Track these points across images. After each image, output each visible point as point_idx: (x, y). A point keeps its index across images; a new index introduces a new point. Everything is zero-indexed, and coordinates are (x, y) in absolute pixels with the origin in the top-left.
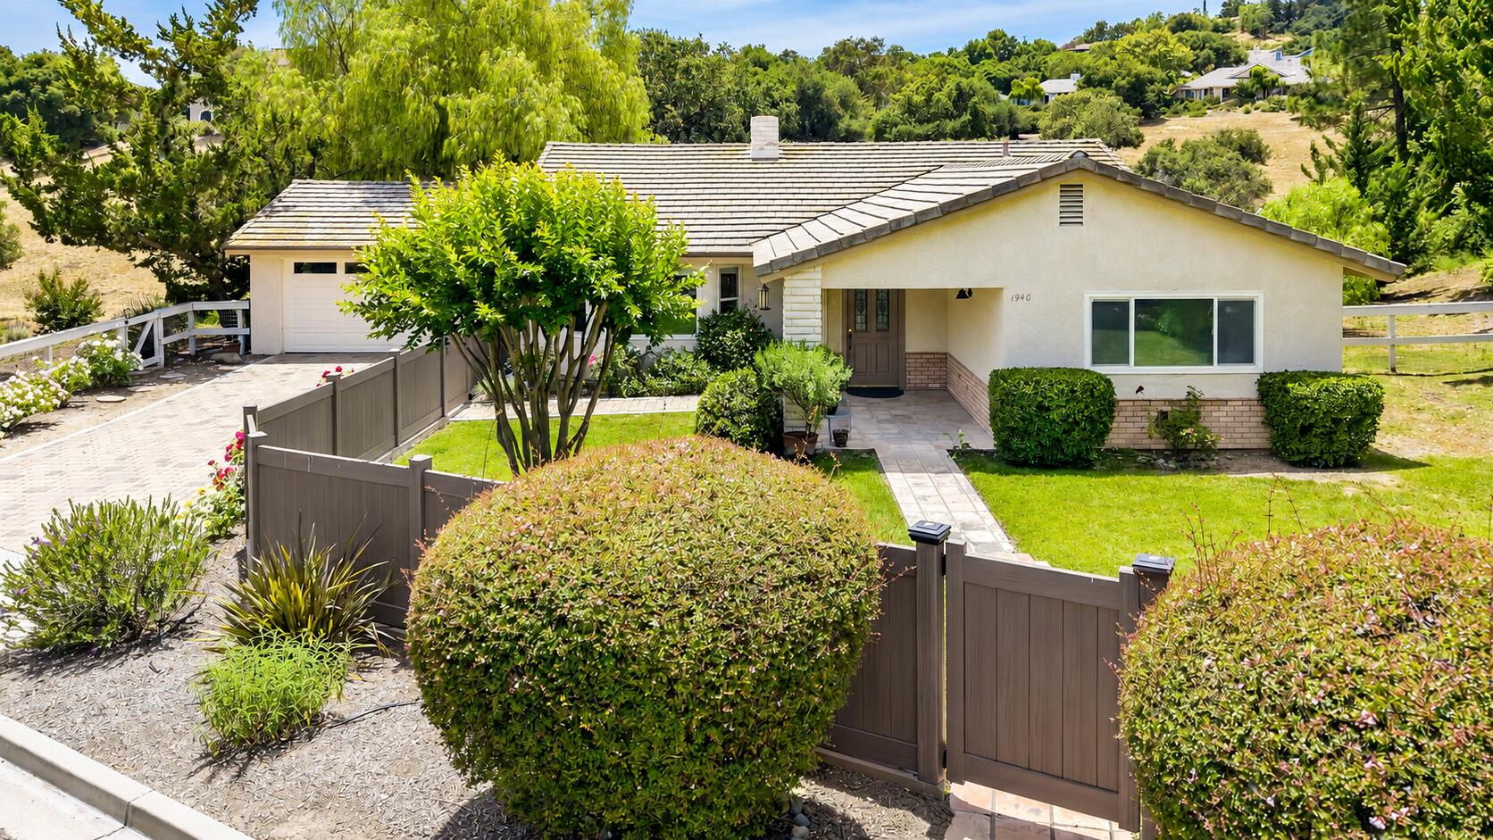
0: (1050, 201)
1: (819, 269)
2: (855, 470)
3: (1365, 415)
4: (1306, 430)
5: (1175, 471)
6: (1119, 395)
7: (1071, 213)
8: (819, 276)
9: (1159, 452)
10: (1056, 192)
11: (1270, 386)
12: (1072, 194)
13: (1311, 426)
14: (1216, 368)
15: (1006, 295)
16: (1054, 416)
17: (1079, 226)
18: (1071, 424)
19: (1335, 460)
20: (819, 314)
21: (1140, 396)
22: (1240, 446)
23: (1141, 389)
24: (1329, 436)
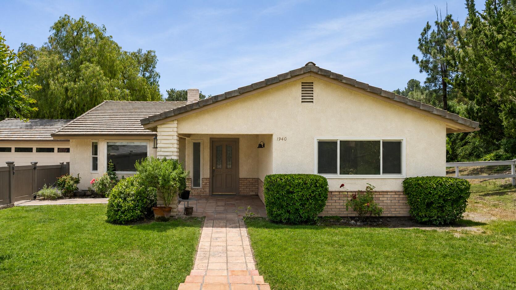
0: (296, 91)
1: (176, 122)
2: (188, 226)
3: (460, 197)
4: (429, 205)
5: (360, 226)
6: (331, 188)
7: (307, 97)
8: (176, 125)
9: (352, 218)
10: (300, 87)
11: (410, 184)
12: (307, 88)
13: (432, 203)
14: (382, 176)
15: (274, 138)
16: (295, 196)
17: (311, 103)
18: (304, 202)
19: (445, 221)
20: (176, 146)
21: (342, 189)
22: (394, 215)
23: (342, 185)
24: (441, 208)
